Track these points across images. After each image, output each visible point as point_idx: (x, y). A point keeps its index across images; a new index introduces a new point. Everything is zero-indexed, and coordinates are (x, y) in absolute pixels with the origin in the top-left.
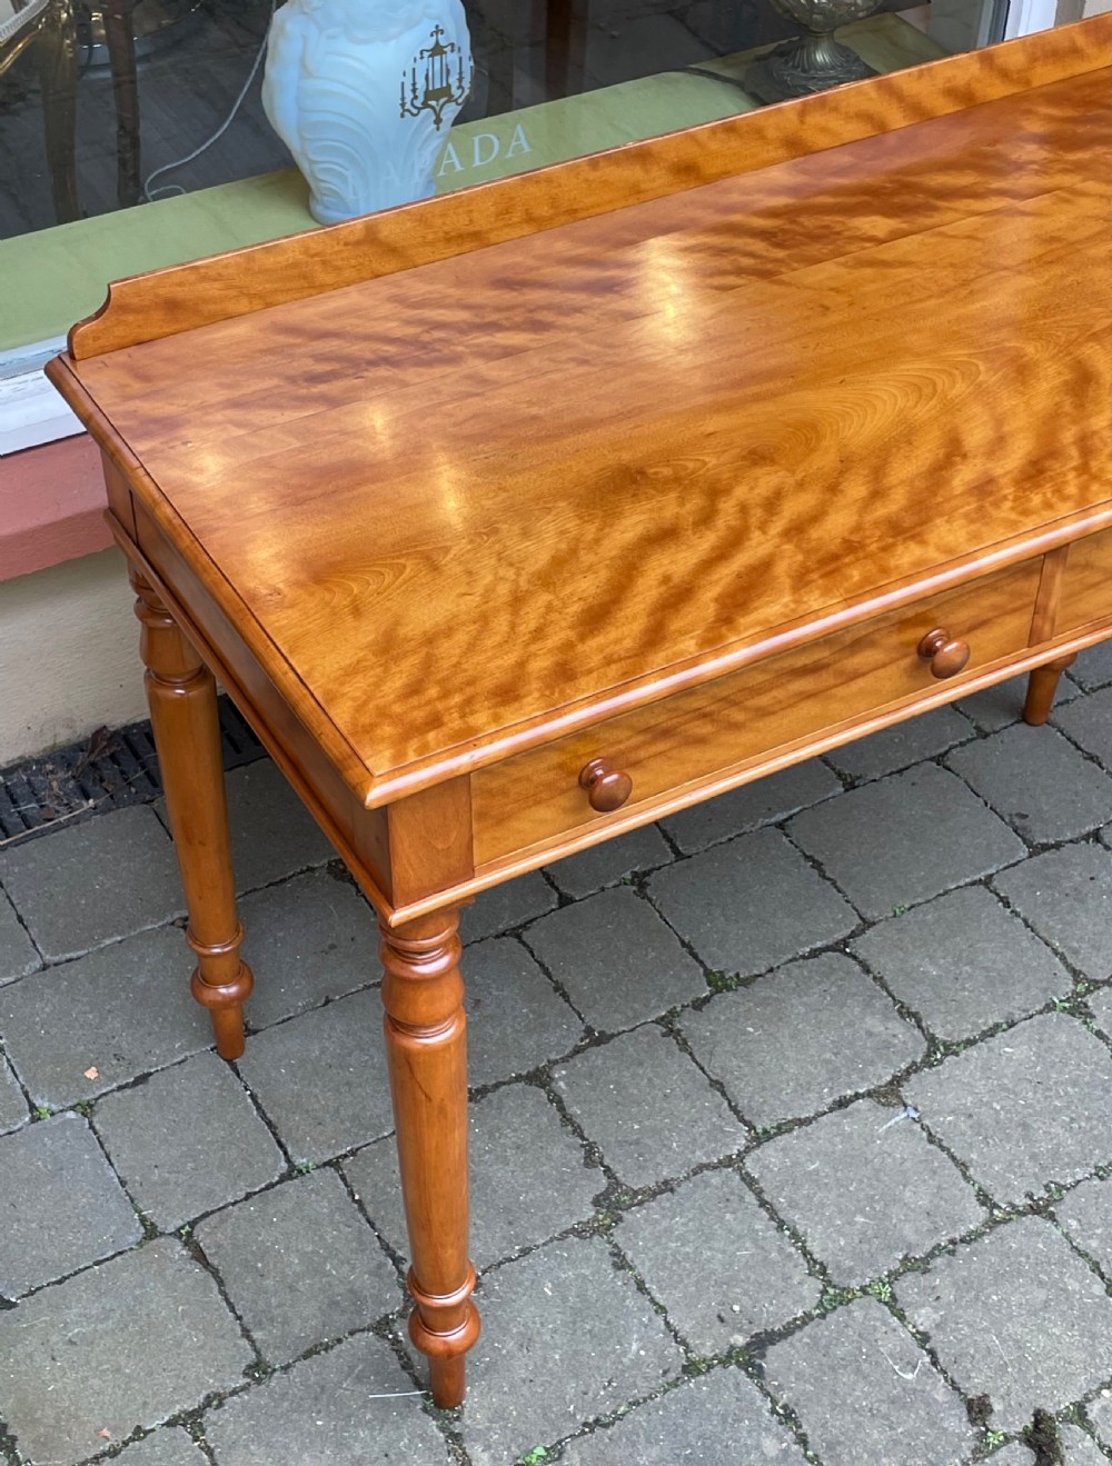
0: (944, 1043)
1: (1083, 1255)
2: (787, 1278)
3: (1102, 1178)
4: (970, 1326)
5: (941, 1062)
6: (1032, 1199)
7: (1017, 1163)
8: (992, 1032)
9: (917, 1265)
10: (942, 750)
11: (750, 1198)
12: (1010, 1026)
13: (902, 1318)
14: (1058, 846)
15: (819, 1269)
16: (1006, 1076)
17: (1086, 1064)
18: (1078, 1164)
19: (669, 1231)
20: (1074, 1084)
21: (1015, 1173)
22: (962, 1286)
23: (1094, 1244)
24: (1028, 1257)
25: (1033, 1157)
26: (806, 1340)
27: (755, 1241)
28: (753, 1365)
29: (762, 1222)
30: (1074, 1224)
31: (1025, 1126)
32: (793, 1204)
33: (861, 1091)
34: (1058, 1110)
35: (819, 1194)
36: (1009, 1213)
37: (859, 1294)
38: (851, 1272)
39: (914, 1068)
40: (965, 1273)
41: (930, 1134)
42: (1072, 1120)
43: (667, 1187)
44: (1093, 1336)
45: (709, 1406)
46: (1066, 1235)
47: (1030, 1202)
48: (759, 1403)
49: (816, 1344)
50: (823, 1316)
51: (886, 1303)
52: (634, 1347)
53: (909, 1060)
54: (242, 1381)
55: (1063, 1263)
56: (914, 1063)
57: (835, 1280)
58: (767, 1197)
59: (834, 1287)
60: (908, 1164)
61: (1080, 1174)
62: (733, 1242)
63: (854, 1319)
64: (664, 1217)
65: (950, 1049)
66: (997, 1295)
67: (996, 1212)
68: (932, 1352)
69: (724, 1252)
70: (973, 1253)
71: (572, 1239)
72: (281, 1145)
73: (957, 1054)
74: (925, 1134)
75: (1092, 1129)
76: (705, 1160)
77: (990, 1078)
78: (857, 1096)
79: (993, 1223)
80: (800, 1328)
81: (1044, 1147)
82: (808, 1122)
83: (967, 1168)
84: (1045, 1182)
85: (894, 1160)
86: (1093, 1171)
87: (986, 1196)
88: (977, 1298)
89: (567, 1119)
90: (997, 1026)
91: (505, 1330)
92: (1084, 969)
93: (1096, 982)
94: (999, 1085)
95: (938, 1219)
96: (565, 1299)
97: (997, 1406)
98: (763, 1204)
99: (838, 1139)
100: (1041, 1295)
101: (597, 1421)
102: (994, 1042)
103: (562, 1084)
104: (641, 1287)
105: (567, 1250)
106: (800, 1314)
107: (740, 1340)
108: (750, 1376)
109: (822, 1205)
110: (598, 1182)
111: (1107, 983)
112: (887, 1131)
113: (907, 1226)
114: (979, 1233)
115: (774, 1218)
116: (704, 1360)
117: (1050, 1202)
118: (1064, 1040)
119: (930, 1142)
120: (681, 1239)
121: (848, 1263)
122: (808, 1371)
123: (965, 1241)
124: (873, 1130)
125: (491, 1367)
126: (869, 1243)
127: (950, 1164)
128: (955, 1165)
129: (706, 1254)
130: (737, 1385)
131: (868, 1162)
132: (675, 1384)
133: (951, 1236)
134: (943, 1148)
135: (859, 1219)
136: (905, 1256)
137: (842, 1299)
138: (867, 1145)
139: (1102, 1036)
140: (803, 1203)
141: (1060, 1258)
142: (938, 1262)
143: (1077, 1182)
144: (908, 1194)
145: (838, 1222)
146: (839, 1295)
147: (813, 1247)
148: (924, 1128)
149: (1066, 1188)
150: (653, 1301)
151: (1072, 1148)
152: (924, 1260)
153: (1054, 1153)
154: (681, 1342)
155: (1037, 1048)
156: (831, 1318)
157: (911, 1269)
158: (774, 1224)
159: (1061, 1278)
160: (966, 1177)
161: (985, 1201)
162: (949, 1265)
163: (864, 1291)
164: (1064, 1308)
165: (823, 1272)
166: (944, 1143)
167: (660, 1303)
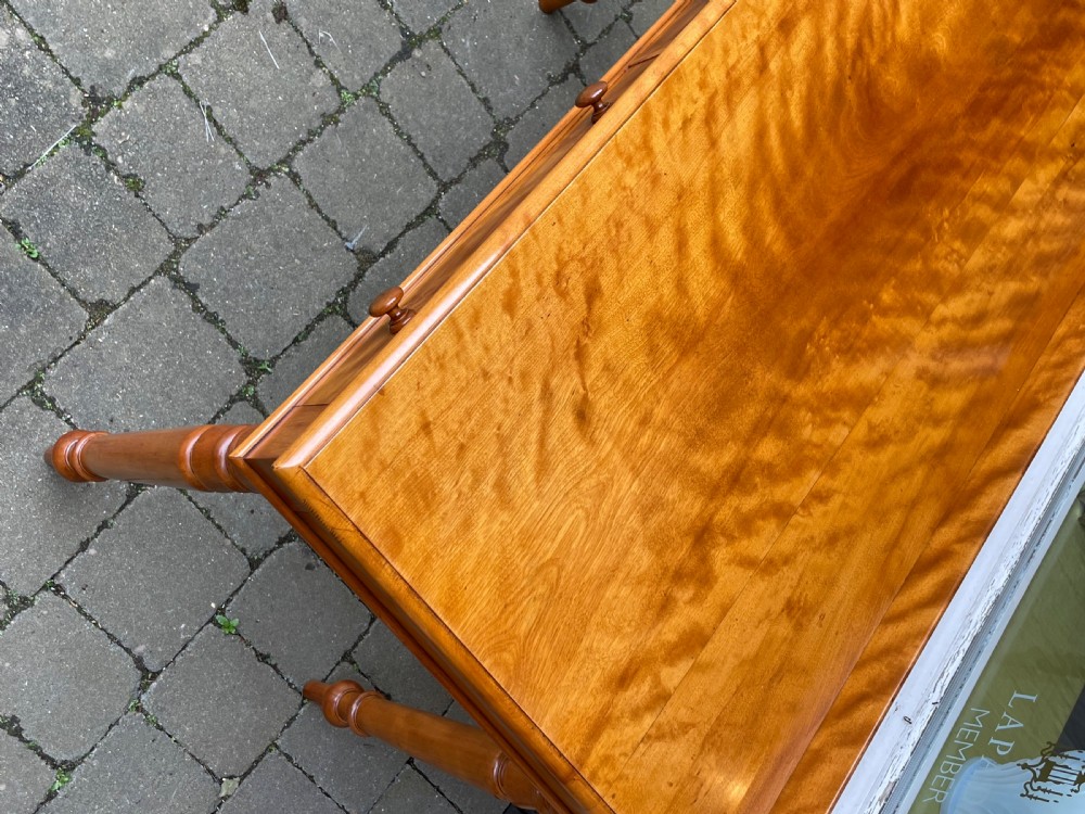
0: (337, 313)
1: (229, 140)
2: (400, 100)
3: (222, 208)
4: (292, 75)
5: (338, 295)
6: (267, 183)
7: (279, 212)
8: (309, 329)
9: (329, 119)
11: (429, 160)
12: (296, 341)
13: (332, 77)
14: (281, 542)
15: (384, 109)
16: (295, 290)
17: (242, 313)
18: (238, 218)
19: (467, 129)
20: (248, 291)
21: (279, 203)
22: (301, 106)
23: (223, 151)
24: (264, 133)
25: (269, 219)
27: (422, 127)
28: (407, 36)
29: (419, 140)
30: (238, 167)
31: (278, 246)
32: (406, 158)
33: (382, 259)
35: (392, 168)
36: (279, 170)
37: (359, 93)
38: (366, 109)
39: (353, 285)
40: (300, 115)
41: (335, 228)
42: (246, 258)
43: (474, 162)
44: (217, 71)
45: (425, 5)
46: (241, 155)
47: (267, 180)
48: (400, 9)
49: (376, 54)
50: (376, 75)
51: (343, 88)
52: (468, 43)
53: (357, 292)
55: (241, 130)
56: (354, 290)
57: (373, 102)
58: (421, 162)
59: (372, 97)
60: (346, 200)
61: (237, 211)
62: (432, 125)
63: (359, 74)
64: (471, 139)
65: (332, 308)
66: (279, 100)
67: (287, 170)
68: (312, 53)
69: (437, 116)
70: (298, 133)
71: (512, 117)
73: (329, 305)
74: (339, 228)
75: (233, 252)
76: (459, 186)
77: (305, 286)
78: (383, 254)
79: (287, 160)
80: (387, 65)
81: (262, 230)
82: (409, 226)
83: (309, 202)
84: (260, 198)
85: (354, 204)
86: (228, 214)
87: (295, 182)
88: (291, 97)
90: (305, 338)
91: (531, 50)
92: (251, 409)
93: (241, 400)
94: (298, 281)
95: (322, 157)
96: (508, 72)
97: (270, 15)
98: (422, 157)
99: (390, 215)
100: (253, 104)
102: (306, 321)
104: (472, 85)
105: (513, 109)
106: (389, 74)
107: (417, 53)
108: (407, 28)
109: (390, 159)
110: (509, 161)
111: (232, 401)
112: (361, 227)
113: (339, 149)
114: (295, 149)
115: (414, 146)
116: (432, 37)
117: (254, 183)
118: (259, 333)
119: (334, 222)
120: (459, 123)
121: (368, 116)
122: (377, 35)
123: (303, 143)
124: (370, 226)
125: (531, 25)
126: (359, 133)
127: (320, 205)
128: (317, 205)
129: (445, 113)
130: (413, 21)
131: (369, 199)
132: (444, 20)
133: (312, 145)
134: (326, 218)
135: (367, 151)
136: (337, 125)
137: (367, 88)
138: (372, 213)
139: (234, 344)
140: (401, 160)
141: (243, 135)
142: (317, 124)
143: (237, 203)
144: (342, 175)
145: (378, 147)
146: (370, 91)
147: (390, 127)
148: (340, 234)
149: (244, 197)
150: (464, 76)
151: (244, 232)
152: (326, 124)
153: (256, 226)
154: (446, 50)
155: (276, 321)
156: (371, 74)
157: (331, 116)
158: (413, 141)
159: (241, 118)
160: (309, 196)
161: (295, 178)
162: (310, 121)
163: (356, 97)
164: (237, 94)
165: (381, 107)
166: (326, 223)
167: (461, 77)
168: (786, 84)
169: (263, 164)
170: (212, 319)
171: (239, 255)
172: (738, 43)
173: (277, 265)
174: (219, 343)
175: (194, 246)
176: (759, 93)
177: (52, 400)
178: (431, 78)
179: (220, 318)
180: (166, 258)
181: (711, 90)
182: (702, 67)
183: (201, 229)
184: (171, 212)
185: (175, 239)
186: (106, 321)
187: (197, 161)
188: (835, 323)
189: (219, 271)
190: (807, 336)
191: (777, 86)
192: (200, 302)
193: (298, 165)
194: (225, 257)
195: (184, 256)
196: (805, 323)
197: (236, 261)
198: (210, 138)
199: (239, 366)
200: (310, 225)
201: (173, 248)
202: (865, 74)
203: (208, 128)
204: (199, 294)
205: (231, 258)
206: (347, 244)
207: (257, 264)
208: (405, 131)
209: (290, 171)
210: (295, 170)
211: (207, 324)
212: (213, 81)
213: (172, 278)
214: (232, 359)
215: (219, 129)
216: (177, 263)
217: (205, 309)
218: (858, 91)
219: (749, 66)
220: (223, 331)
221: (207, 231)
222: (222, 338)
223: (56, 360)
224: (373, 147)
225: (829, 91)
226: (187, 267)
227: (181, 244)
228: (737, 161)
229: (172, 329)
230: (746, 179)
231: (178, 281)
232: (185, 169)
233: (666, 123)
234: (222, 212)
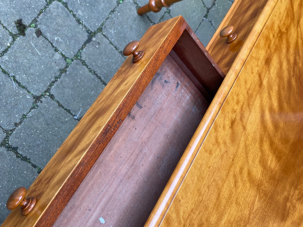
1: (23, 87)
2: (89, 58)
3: (24, 115)
4: (46, 56)
6: (41, 101)
7: (47, 111)
9: (63, 71)
11: (103, 78)
13: (62, 54)
15: (84, 63)
16: (57, 140)
17: (37, 154)
18: (31, 117)
19: (116, 64)
20: (38, 145)
21: (47, 108)
22: (51, 68)
23: (21, 92)
24: (37, 82)
25: (43, 115)
26: (81, 43)
27: (98, 67)
28: (89, 33)
29: (98, 72)
30: (28, 97)
31: (48, 125)
32: (94, 80)
35: (89, 84)
36: (45, 95)
37: (73, 58)
40: (51, 72)
41: (70, 112)
42: (36, 132)
44: (15, 61)
45: (95, 20)
46: (29, 92)
47: (41, 100)
48: (86, 23)
49: (78, 42)
50: (79, 50)
51: (67, 58)
52: (113, 32)
55: (28, 83)
57: (79, 61)
58: (100, 80)
59: (79, 59)
60: (73, 101)
61: (30, 114)
62: (103, 65)
63: (72, 51)
66: (42, 68)
67: (48, 94)
68: (53, 46)
69: (104, 62)
70: (51, 79)
74: (71, 112)
75: (30, 131)
77: (60, 137)
79: (48, 90)
80: (83, 46)
81: (41, 120)
83: (59, 105)
84: (39, 108)
85: (76, 101)
86: (27, 116)
87: (52, 98)
88: (47, 65)
91: (136, 30)
94: (57, 136)
95: (62, 86)
96: (128, 40)
97: (34, 35)
98: (100, 78)
99: (90, 103)
100: (32, 71)
101: (113, 12)
104: (116, 47)
106: (84, 49)
107: (94, 39)
108: (89, 30)
109: (88, 82)
112: (79, 110)
113: (68, 82)
114: (51, 86)
115: (97, 75)
116: (99, 32)
117: (36, 102)
118: (44, 160)
119: (69, 110)
120: (113, 63)
121: (78, 67)
122: (78, 35)
123: (53, 82)
124: (83, 109)
125: (135, 20)
126: (75, 74)
127: (63, 105)
128: (62, 105)
129: (107, 60)
130: (91, 27)
131: (81, 98)
132: (103, 24)
133: (57, 82)
134: (66, 109)
135: (79, 80)
136: (66, 73)
137: (76, 56)
138: (83, 103)
139: (35, 166)
140: (92, 81)
141: (29, 84)
142: (58, 74)
143: (30, 111)
144: (70, 92)
145: (83, 78)
146: (77, 57)
147: (86, 69)
148: (72, 114)
149: (32, 108)
150: (113, 45)
151: (34, 122)
152: (62, 73)
153: (38, 119)
154: (104, 36)
155: (50, 154)
156: (77, 50)
157: (64, 70)
158: (96, 73)
159: (28, 78)
160: (58, 102)
161: (52, 96)
162: (55, 73)
163: (72, 60)
164: (25, 69)
165: (82, 63)
166: (66, 111)
167: (111, 45)
168: (270, 87)
169: (38, 94)
170: (25, 159)
171: (33, 132)
172: (250, 77)
173: (48, 132)
174: (28, 168)
175: (14, 132)
176: (260, 96)
178: (100, 48)
179: (28, 158)
180: (3, 140)
181: (241, 104)
182: (237, 94)
183: (16, 125)
184: (3, 121)
185: (6, 131)
187: (11, 98)
188: (296, 188)
189: (26, 139)
190: (287, 199)
191: (267, 91)
192: (19, 154)
193: (52, 92)
194: (27, 134)
195: (10, 137)
196: (286, 193)
197: (32, 134)
198: (16, 88)
200: (60, 113)
201: (6, 135)
202: (298, 72)
203: (14, 84)
204: (18, 151)
205: (30, 133)
206: (75, 117)
207: (40, 134)
208: (92, 69)
209: (50, 94)
210: (51, 94)
211: (23, 161)
212: (14, 65)
213: (6, 147)
214: (34, 172)
215: (19, 84)
216: (8, 141)
217: (22, 156)
218: (296, 81)
219: (255, 86)
220: (30, 162)
221: (19, 125)
222: (30, 165)
224: (81, 78)
225: (286, 85)
226: (12, 141)
227: (8, 133)
228: (255, 132)
229: (9, 167)
230: (258, 140)
231: (9, 148)
232: (7, 102)
233: (224, 127)
234: (24, 116)
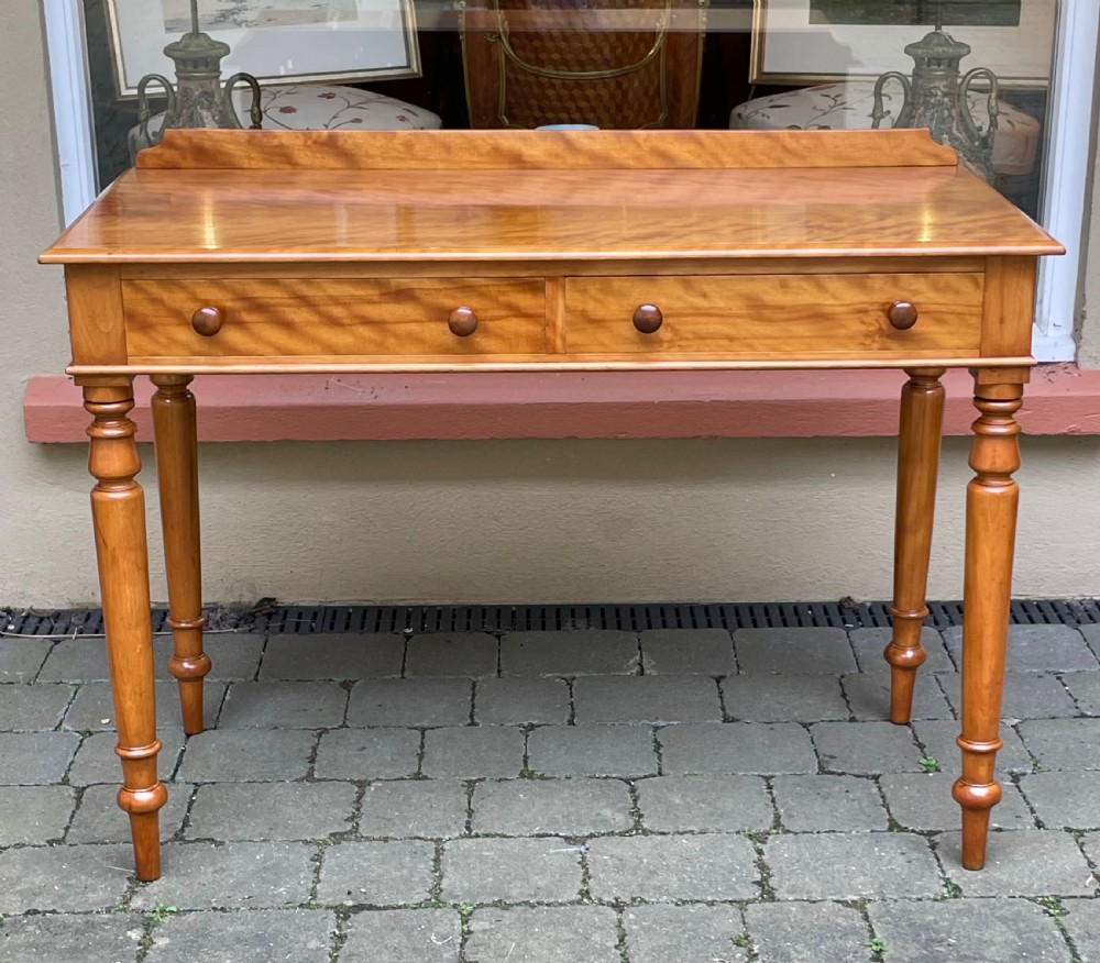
0: (644, 830)
1: (622, 930)
2: (412, 889)
3: (677, 905)
4: (505, 936)
5: (631, 836)
6: (617, 900)
7: (627, 885)
9: (503, 906)
10: (813, 720)
11: (431, 856)
12: (700, 833)
13: (465, 922)
14: (841, 774)
16: (668, 851)
17: (732, 859)
18: (669, 895)
19: (363, 855)
20: (713, 865)
21: (619, 888)
22: (521, 920)
23: (636, 928)
24: (582, 920)
25: (642, 885)
26: (391, 914)
27: (411, 871)
28: (345, 914)
29: (425, 867)
30: (633, 917)
31: (653, 872)
32: (455, 864)
33: (561, 835)
34: (685, 872)
35: (477, 865)
36: (594, 902)
37: (450, 906)
38: (456, 897)
39: (609, 834)
40: (531, 916)
41: (584, 860)
42: (690, 878)
43: (386, 840)
45: (297, 921)
46: (621, 919)
47: (614, 901)
48: (329, 928)
49: (396, 917)
50: (415, 908)
51: (462, 914)
52: (282, 890)
53: (611, 830)
54: (42, 843)
55: (601, 928)
56: (613, 832)
57: (442, 898)
58: (442, 858)
59: (438, 900)
60: (552, 867)
61: (665, 899)
62: (397, 868)
63: (433, 915)
64: (367, 849)
65: (645, 832)
66: (540, 929)
67: (586, 900)
68: (466, 939)
69: (386, 870)
70: (547, 910)
71: (300, 844)
72: (176, 771)
73: (647, 835)
74: (580, 860)
75: (698, 884)
76: (423, 836)
77: (656, 849)
78: (556, 835)
79: (579, 902)
80: (394, 908)
81: (654, 883)
82: (509, 837)
83: (590, 879)
84: (636, 896)
85: (545, 863)
86: (676, 901)
87: (587, 892)
88: (525, 927)
89: (358, 801)
90: (692, 832)
91: (213, 864)
92: (787, 825)
93: (789, 831)
94: (659, 853)
95: (541, 892)
96: (264, 863)
98: (436, 859)
99: (519, 848)
100: (569, 936)
101: (222, 909)
102: (680, 837)
103: (372, 789)
104: (317, 871)
105: (291, 846)
106: (402, 904)
107: (350, 903)
108: (338, 917)
109: (473, 869)
110: (345, 828)
111: (796, 834)
112: (556, 852)
113: (517, 890)
114: (562, 905)
115: (435, 866)
116: (318, 905)
117: (628, 905)
119: (580, 863)
120: (366, 859)
121: (459, 893)
122: (377, 925)
123: (549, 905)
124: (547, 850)
125: (187, 874)
126: (483, 889)
127: (580, 874)
128: (584, 875)
129: (374, 868)
130: (325, 918)
131: (527, 861)
132: (288, 908)
133: (541, 900)
134: (585, 867)
135: (490, 879)
136: (500, 900)
137: (439, 904)
138: (535, 854)
139: (760, 852)
140: (462, 865)
141: (603, 926)
142: (519, 908)
143: (659, 902)
144: (536, 878)
145: (474, 877)
146: (436, 903)
148: (583, 857)
149: (646, 902)
150: (317, 878)
151: (673, 888)
152: (510, 905)
153: (658, 887)
154: (313, 895)
155: (707, 846)
156: (420, 911)
157: (497, 906)
158: (433, 868)
159: (592, 933)
160: (585, 882)
161: (584, 894)
162: (525, 911)
163: (455, 906)
164: (578, 945)
165: (439, 892)
166: (589, 866)
167: (321, 878)
169: (607, 910)
171: (695, 881)
174: (772, 856)
175: (730, 899)
177: (945, 886)
179: (755, 865)
180: (762, 903)
183: (712, 903)
185: (742, 908)
186: (855, 898)
189: (724, 881)
192: (762, 876)
193: (572, 897)
194: (710, 884)
195: (746, 898)
197: (701, 880)
199: (768, 841)
200: (605, 870)
201: (749, 905)
203: (632, 941)
204: (758, 880)
205: (704, 882)
206: (583, 851)
208: (432, 876)
209: (583, 898)
210: (578, 897)
211: (770, 866)
213: (771, 894)
214: (771, 847)
215: (622, 937)
216: (756, 898)
217: (761, 872)
220: (760, 859)
221: (707, 901)
222: (767, 857)
223: (920, 900)
224: (481, 879)
226: (750, 893)
229: (804, 875)
231: (767, 890)
234: (680, 903)
